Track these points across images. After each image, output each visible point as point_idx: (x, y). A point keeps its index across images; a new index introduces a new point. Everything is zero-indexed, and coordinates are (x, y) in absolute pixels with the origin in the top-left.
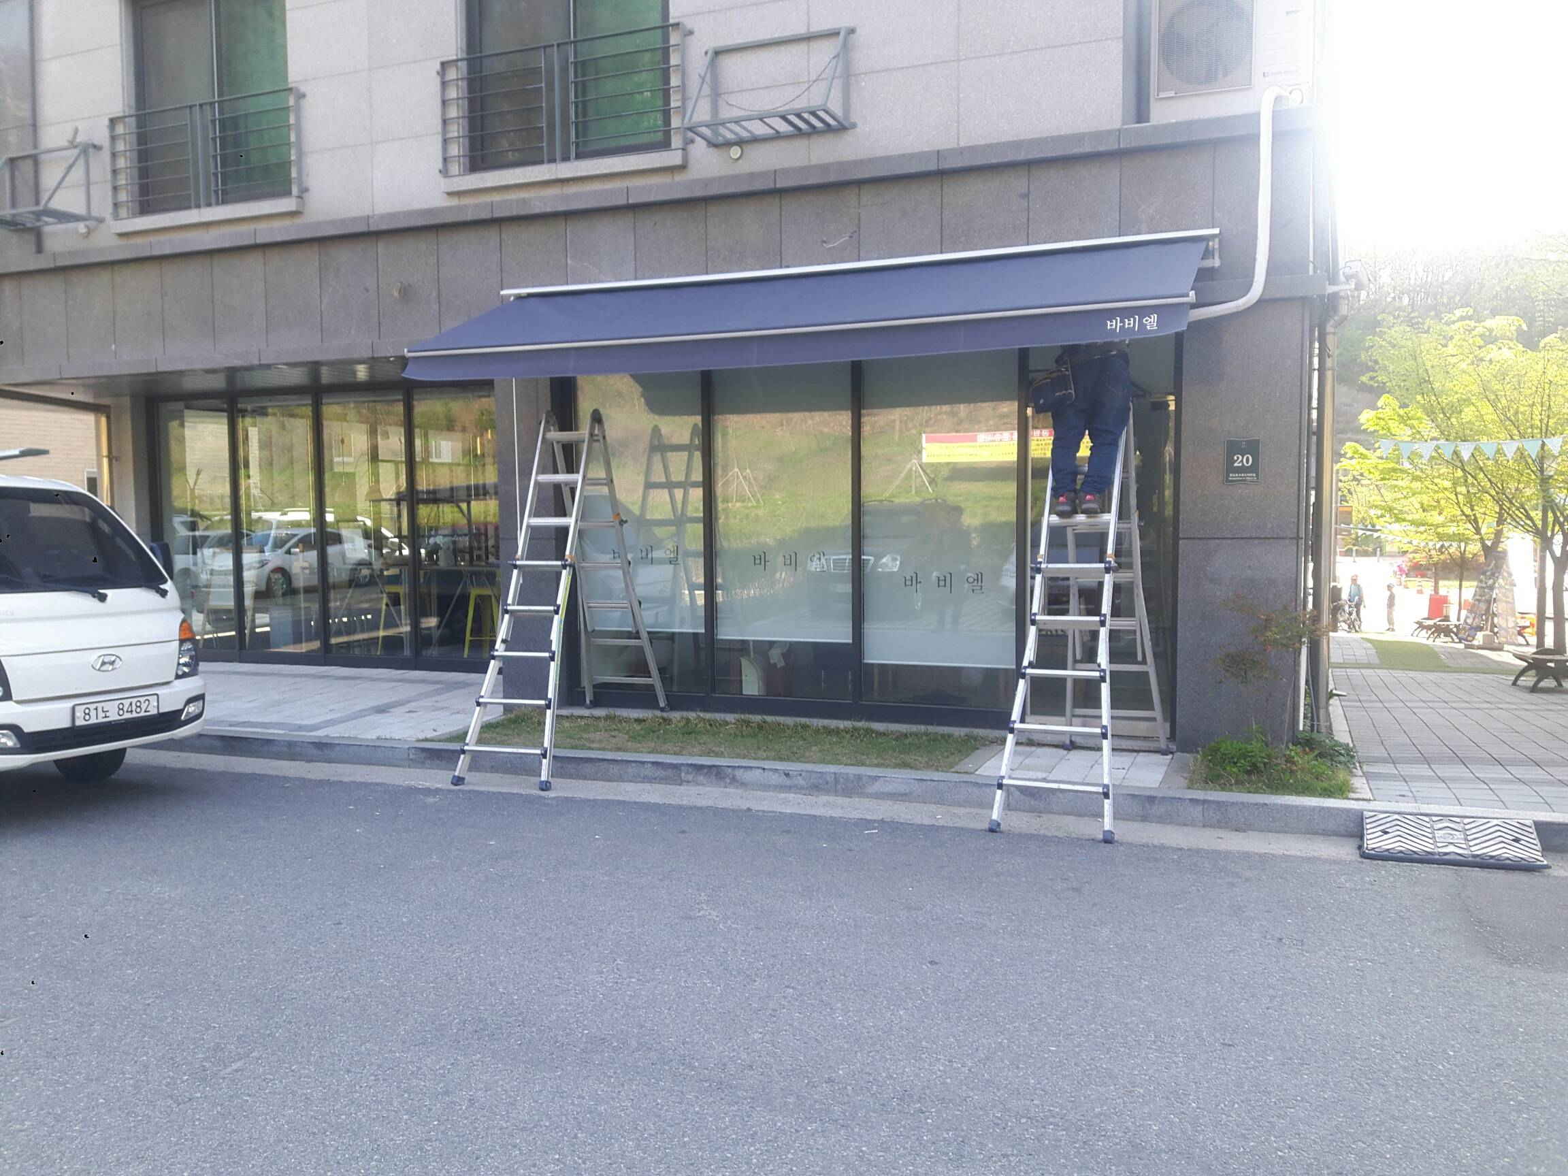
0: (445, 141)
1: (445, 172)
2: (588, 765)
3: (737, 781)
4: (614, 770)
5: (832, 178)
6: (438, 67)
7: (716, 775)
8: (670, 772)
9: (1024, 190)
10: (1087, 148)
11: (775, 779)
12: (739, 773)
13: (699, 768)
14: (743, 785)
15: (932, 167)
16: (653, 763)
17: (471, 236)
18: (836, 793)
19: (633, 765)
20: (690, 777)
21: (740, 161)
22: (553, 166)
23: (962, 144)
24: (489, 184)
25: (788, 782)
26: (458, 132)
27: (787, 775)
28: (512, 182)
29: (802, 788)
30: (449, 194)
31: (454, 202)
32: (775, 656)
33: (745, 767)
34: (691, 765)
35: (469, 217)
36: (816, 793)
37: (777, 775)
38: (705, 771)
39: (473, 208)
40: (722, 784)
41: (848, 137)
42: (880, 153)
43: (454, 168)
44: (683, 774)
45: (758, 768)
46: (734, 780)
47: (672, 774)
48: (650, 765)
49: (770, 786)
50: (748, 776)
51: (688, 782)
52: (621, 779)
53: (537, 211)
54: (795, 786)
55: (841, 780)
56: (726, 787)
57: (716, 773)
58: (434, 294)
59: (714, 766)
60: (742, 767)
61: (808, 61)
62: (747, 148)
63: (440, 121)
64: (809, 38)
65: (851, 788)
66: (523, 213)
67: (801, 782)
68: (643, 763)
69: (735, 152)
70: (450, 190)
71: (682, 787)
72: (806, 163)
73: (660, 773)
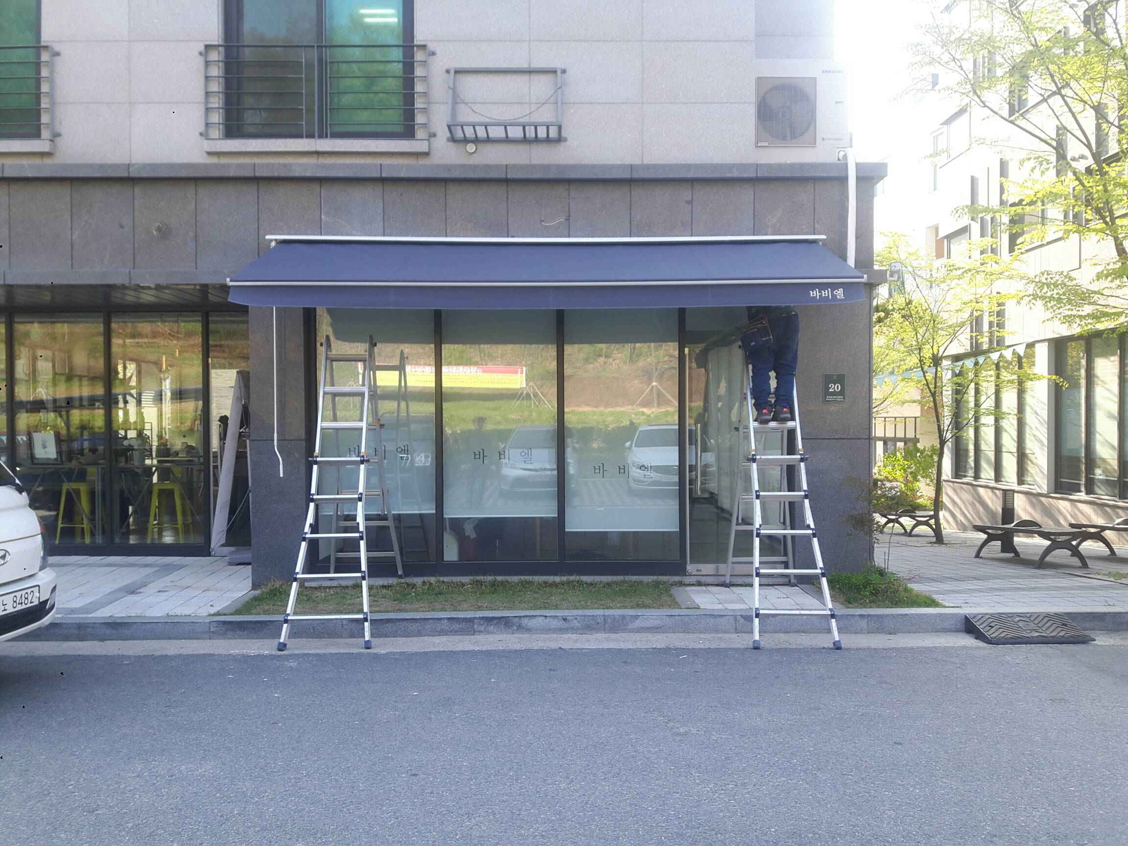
0: (208, 110)
1: (204, 135)
2: (389, 625)
3: (523, 628)
4: (414, 627)
5: (551, 175)
6: (202, 49)
7: (505, 624)
8: (463, 625)
9: (689, 198)
10: (735, 174)
11: (555, 623)
12: (525, 621)
13: (489, 620)
14: (528, 630)
15: (627, 175)
16: (449, 619)
17: (230, 190)
18: (605, 630)
19: (431, 621)
20: (482, 628)
21: (475, 155)
22: (312, 141)
23: (645, 162)
24: (251, 149)
25: (566, 625)
26: (219, 104)
27: (565, 619)
28: (274, 150)
29: (578, 629)
30: (210, 154)
31: (214, 160)
32: (470, 531)
33: (530, 616)
34: (483, 617)
35: (231, 173)
36: (589, 632)
37: (556, 620)
38: (495, 621)
39: (234, 167)
40: (510, 631)
41: (561, 147)
42: (585, 162)
43: (215, 133)
44: (476, 626)
45: (541, 616)
46: (520, 628)
47: (467, 626)
48: (446, 621)
49: (550, 629)
50: (532, 623)
51: (480, 632)
52: (419, 634)
53: (297, 174)
54: (573, 628)
55: (609, 620)
56: (513, 633)
57: (505, 623)
58: (192, 234)
59: (503, 617)
60: (527, 616)
61: (530, 88)
62: (480, 146)
63: (203, 93)
64: (530, 72)
65: (616, 626)
66: (283, 175)
67: (576, 624)
68: (440, 619)
69: (471, 148)
70: (209, 150)
71: (475, 636)
72: (527, 162)
73: (456, 626)
